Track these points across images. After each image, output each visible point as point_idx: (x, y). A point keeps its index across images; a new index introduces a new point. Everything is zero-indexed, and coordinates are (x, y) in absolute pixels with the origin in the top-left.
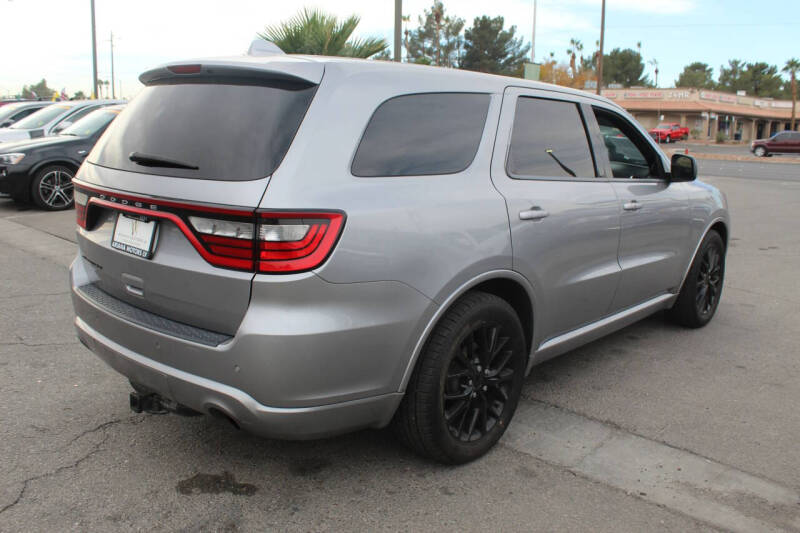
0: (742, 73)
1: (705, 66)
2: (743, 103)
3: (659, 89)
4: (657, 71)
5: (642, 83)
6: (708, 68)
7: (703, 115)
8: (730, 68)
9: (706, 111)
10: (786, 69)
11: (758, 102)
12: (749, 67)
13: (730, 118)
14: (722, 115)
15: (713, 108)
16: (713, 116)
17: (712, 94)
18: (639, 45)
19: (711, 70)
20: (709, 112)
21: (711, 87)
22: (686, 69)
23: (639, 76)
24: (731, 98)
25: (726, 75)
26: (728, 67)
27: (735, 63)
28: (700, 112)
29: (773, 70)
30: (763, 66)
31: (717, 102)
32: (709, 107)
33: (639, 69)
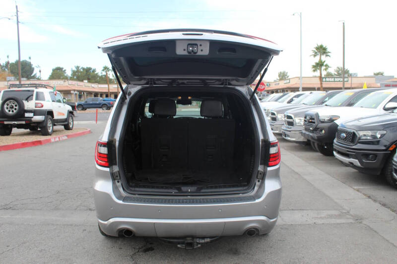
0: (81, 72)
1: (62, 69)
2: (86, 86)
3: (42, 80)
4: (40, 71)
5: (34, 77)
6: (63, 70)
7: (72, 92)
8: (76, 70)
9: (73, 90)
10: (103, 70)
11: (93, 85)
12: (83, 69)
13: (84, 93)
14: (80, 92)
15: (76, 89)
16: (76, 92)
17: (70, 82)
18: (30, 58)
19: (65, 70)
20: (74, 90)
21: (66, 78)
22: (54, 70)
23: (32, 74)
24: (81, 83)
25: (74, 73)
26: (75, 69)
27: (78, 67)
28: (70, 91)
29: (94, 71)
30: (90, 69)
31: (77, 86)
32: (74, 88)
33: (32, 70)
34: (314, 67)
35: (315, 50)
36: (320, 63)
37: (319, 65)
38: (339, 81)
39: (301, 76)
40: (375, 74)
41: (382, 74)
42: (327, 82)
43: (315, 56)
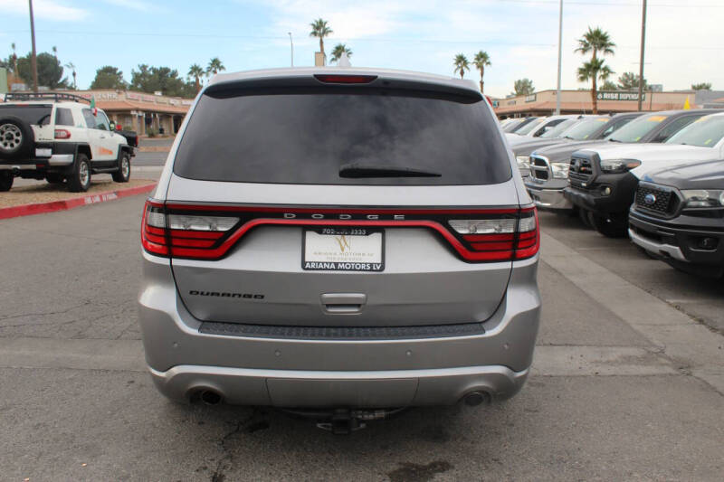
0: (150, 76)
1: (116, 69)
2: (158, 101)
3: (78, 91)
4: (74, 74)
5: (63, 85)
6: (118, 72)
7: (133, 113)
8: (140, 72)
9: (133, 110)
10: (191, 73)
11: (172, 101)
12: (155, 70)
13: (155, 116)
14: (148, 112)
15: (141, 107)
16: (140, 114)
17: (130, 94)
18: (55, 49)
19: (121, 73)
20: (137, 110)
21: (123, 87)
22: (99, 73)
23: (59, 79)
24: (149, 97)
25: (137, 78)
26: (138, 71)
27: (144, 68)
28: (129, 111)
29: (175, 74)
30: (166, 70)
31: (141, 102)
32: (136, 106)
33: (59, 71)
34: (582, 71)
35: (584, 39)
36: (594, 65)
37: (592, 69)
38: (628, 99)
39: (559, 86)
40: (694, 87)
41: (708, 88)
42: (605, 101)
43: (584, 51)
